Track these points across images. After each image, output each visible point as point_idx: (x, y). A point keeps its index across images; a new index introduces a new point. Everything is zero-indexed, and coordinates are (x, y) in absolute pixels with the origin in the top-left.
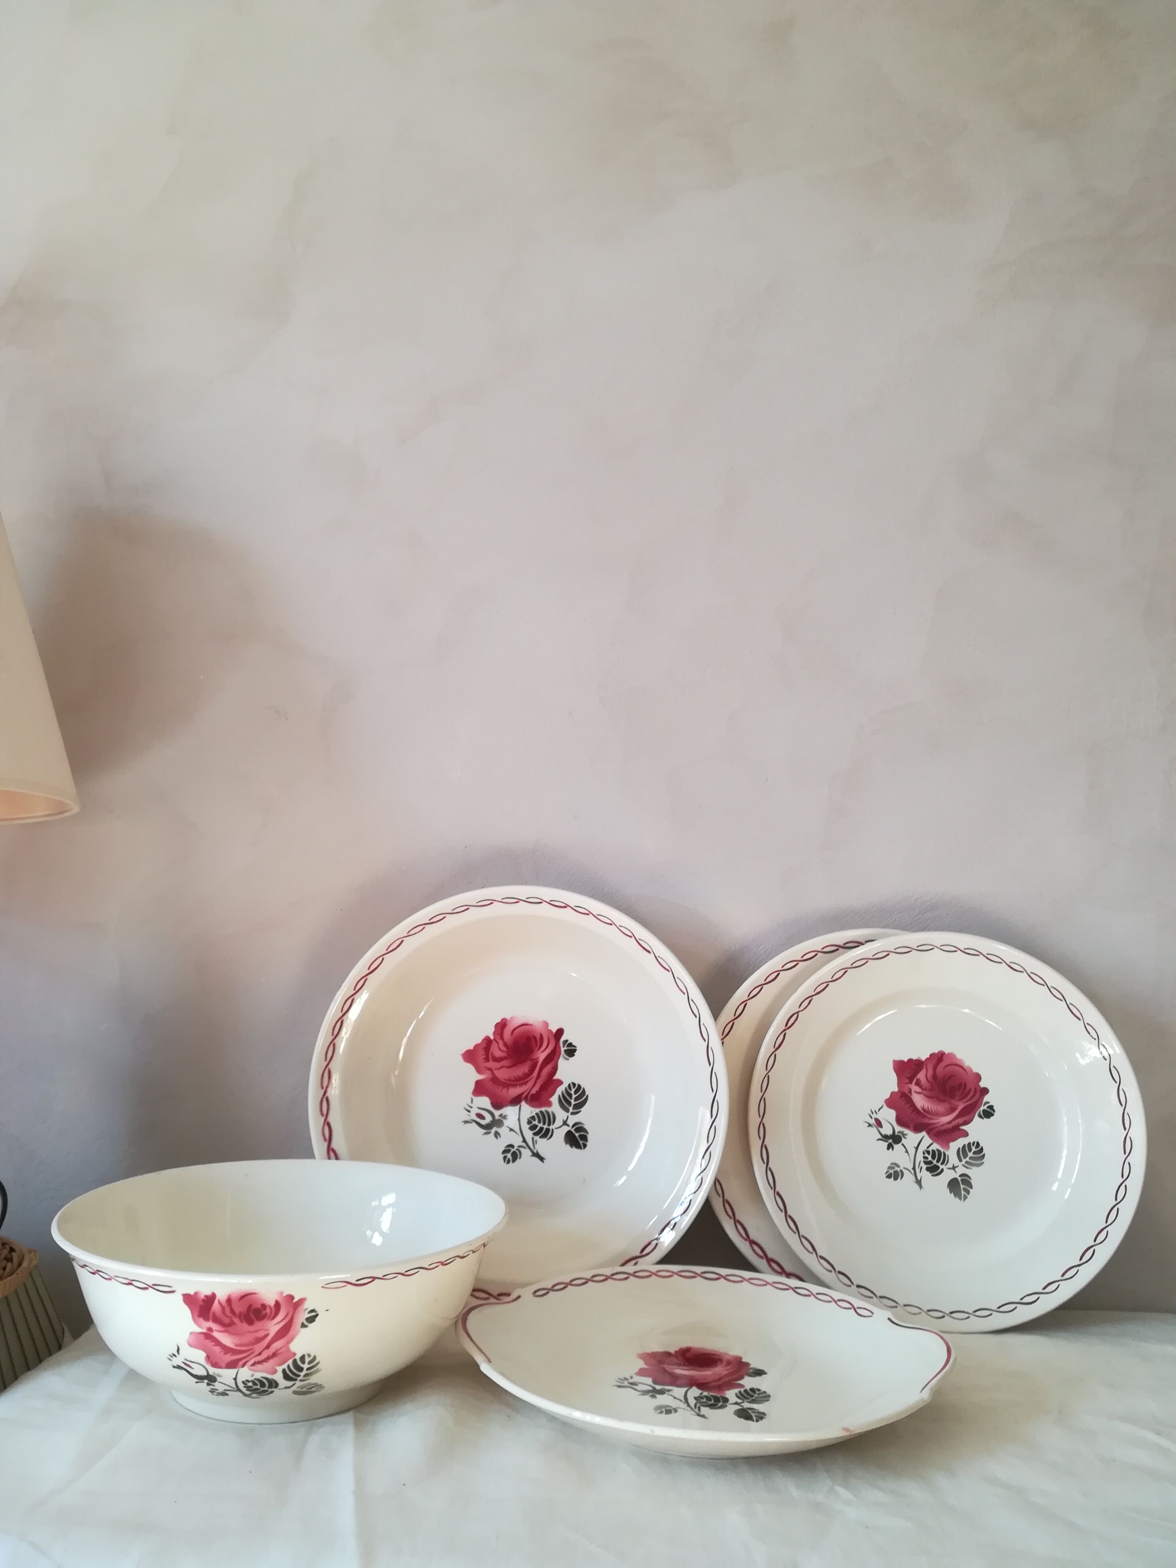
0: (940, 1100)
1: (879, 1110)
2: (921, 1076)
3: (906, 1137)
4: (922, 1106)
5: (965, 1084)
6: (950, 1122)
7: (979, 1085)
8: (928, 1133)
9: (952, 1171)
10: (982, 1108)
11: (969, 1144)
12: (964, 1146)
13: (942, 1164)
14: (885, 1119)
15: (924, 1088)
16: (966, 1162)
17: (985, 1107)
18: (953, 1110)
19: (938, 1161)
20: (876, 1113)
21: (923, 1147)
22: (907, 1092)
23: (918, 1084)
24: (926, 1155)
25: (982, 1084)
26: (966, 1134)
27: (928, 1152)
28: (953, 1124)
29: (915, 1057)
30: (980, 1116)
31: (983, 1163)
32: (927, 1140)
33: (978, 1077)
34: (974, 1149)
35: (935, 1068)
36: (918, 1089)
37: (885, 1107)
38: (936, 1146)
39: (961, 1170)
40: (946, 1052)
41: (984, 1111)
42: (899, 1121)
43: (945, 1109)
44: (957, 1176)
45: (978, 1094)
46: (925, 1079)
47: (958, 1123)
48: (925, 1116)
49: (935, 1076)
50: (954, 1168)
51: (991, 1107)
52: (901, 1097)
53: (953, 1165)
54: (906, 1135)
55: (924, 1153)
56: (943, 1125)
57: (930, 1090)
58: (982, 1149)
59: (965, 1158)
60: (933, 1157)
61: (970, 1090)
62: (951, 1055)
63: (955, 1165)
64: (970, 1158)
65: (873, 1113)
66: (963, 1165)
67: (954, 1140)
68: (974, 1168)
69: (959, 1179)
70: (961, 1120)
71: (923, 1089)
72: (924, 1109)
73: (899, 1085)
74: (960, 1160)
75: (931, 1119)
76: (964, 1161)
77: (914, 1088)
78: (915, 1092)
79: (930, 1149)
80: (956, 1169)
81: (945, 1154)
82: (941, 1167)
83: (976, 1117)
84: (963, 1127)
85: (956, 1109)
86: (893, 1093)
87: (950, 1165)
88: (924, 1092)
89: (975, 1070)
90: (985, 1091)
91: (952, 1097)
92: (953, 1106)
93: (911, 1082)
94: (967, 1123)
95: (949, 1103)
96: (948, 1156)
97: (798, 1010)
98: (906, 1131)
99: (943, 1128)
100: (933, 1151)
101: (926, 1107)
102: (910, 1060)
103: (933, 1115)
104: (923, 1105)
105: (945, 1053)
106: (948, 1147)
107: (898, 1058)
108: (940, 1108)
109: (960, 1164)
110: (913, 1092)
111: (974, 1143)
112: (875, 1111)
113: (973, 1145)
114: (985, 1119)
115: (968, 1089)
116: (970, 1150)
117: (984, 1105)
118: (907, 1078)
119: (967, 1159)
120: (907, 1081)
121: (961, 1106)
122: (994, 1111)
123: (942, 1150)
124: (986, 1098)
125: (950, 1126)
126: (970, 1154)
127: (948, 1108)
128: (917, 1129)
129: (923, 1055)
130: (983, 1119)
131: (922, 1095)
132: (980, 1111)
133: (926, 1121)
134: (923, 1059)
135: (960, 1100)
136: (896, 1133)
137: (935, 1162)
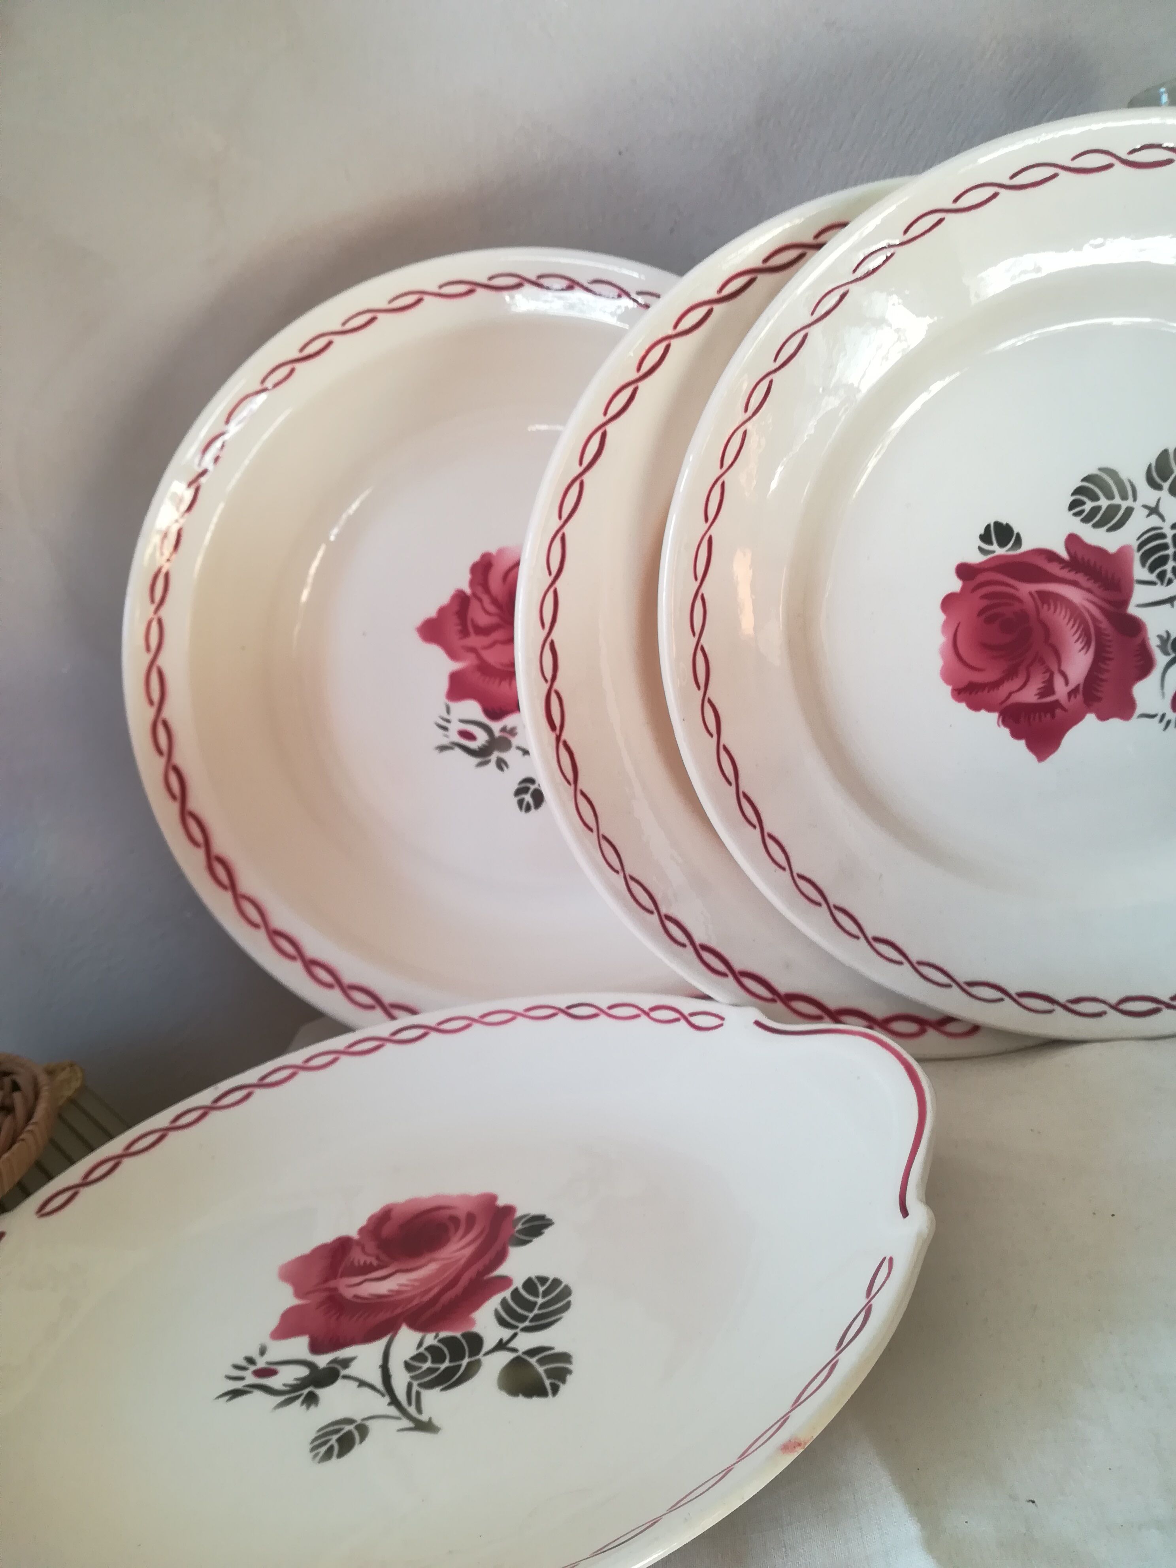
0: (1047, 631)
1: (1153, 716)
2: (1029, 695)
3: (1165, 635)
4: (1084, 651)
5: (980, 614)
6: (1075, 584)
7: (963, 589)
8: (1125, 603)
9: (1162, 510)
10: (999, 551)
11: (1085, 520)
12: (1095, 526)
13: (1163, 536)
14: (1163, 695)
15: (1047, 675)
16: (1124, 497)
17: (995, 547)
18: (1045, 597)
19: (1165, 547)
20: (1163, 716)
21: (1161, 592)
22: (1080, 697)
23: (1048, 689)
24: (1169, 575)
25: (956, 585)
26: (1072, 540)
27: (1161, 576)
28: (1071, 576)
29: (1006, 732)
30: (1018, 541)
31: (1100, 469)
32: (1140, 594)
33: (949, 602)
34: (1089, 505)
35: (996, 685)
36: (1059, 682)
37: (1139, 711)
38: (1140, 572)
39: (1147, 495)
40: (949, 689)
41: (1002, 544)
42: (1145, 666)
43: (1055, 611)
44: (1164, 494)
45: (981, 578)
46: (1029, 683)
47: (1062, 568)
48: (1099, 632)
49: (1010, 674)
50: (1154, 511)
51: (985, 537)
52: (1099, 699)
53: (1148, 516)
54: (1160, 637)
55: (1170, 582)
56: (1089, 590)
57: (1042, 662)
58: (1078, 491)
59: (1118, 507)
60: (1164, 560)
61: (985, 597)
62: (947, 676)
63: (1147, 512)
64: (1110, 497)
65: (1169, 722)
66: (1135, 499)
67: (1100, 551)
68: (1124, 475)
69: (1166, 485)
70: (1054, 569)
71: (1052, 675)
72: (1087, 644)
73: (1076, 719)
74: (1129, 511)
75: (1094, 619)
76: (1124, 504)
77: (1061, 690)
78: (1067, 682)
79: (1153, 577)
80: (1153, 504)
81: (1140, 547)
82: (1170, 533)
83: (1026, 546)
84: (1063, 553)
85: (1041, 593)
86: (1103, 717)
87: (1154, 521)
88: (1054, 668)
89: (941, 617)
90: (964, 571)
91: (1023, 616)
92: (1039, 603)
93: (1057, 704)
94: (1050, 556)
95: (1038, 612)
96: (1139, 538)
97: (1112, 1013)
98: (1154, 642)
99: (1089, 584)
100: (1152, 570)
101: (1079, 645)
102: (1016, 735)
103: (1084, 621)
104: (1080, 651)
105: (954, 690)
106: (1123, 552)
107: (1031, 757)
108: (1061, 620)
109: (1137, 506)
110: (1072, 686)
111: (1076, 514)
112: (1161, 720)
113: (1082, 511)
114: (1016, 531)
115: (985, 603)
116: (1095, 510)
117: (993, 552)
118: (1053, 716)
119: (1117, 500)
120: (1058, 712)
121: (1026, 589)
122: (988, 527)
123: (1137, 556)
124: (977, 558)
125: (1080, 578)
126: (1104, 503)
127: (1049, 609)
128: (1135, 627)
129: (989, 719)
130: (1018, 535)
131: (1063, 668)
132: (1007, 551)
133: (1105, 624)
134: (994, 716)
135: (1020, 601)
136: (1173, 655)
137: (1170, 551)
